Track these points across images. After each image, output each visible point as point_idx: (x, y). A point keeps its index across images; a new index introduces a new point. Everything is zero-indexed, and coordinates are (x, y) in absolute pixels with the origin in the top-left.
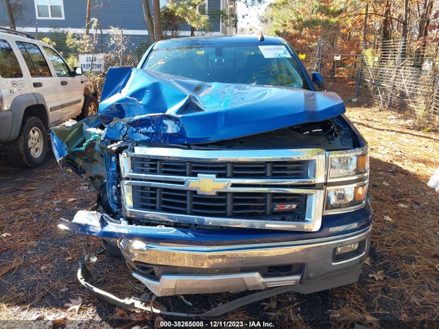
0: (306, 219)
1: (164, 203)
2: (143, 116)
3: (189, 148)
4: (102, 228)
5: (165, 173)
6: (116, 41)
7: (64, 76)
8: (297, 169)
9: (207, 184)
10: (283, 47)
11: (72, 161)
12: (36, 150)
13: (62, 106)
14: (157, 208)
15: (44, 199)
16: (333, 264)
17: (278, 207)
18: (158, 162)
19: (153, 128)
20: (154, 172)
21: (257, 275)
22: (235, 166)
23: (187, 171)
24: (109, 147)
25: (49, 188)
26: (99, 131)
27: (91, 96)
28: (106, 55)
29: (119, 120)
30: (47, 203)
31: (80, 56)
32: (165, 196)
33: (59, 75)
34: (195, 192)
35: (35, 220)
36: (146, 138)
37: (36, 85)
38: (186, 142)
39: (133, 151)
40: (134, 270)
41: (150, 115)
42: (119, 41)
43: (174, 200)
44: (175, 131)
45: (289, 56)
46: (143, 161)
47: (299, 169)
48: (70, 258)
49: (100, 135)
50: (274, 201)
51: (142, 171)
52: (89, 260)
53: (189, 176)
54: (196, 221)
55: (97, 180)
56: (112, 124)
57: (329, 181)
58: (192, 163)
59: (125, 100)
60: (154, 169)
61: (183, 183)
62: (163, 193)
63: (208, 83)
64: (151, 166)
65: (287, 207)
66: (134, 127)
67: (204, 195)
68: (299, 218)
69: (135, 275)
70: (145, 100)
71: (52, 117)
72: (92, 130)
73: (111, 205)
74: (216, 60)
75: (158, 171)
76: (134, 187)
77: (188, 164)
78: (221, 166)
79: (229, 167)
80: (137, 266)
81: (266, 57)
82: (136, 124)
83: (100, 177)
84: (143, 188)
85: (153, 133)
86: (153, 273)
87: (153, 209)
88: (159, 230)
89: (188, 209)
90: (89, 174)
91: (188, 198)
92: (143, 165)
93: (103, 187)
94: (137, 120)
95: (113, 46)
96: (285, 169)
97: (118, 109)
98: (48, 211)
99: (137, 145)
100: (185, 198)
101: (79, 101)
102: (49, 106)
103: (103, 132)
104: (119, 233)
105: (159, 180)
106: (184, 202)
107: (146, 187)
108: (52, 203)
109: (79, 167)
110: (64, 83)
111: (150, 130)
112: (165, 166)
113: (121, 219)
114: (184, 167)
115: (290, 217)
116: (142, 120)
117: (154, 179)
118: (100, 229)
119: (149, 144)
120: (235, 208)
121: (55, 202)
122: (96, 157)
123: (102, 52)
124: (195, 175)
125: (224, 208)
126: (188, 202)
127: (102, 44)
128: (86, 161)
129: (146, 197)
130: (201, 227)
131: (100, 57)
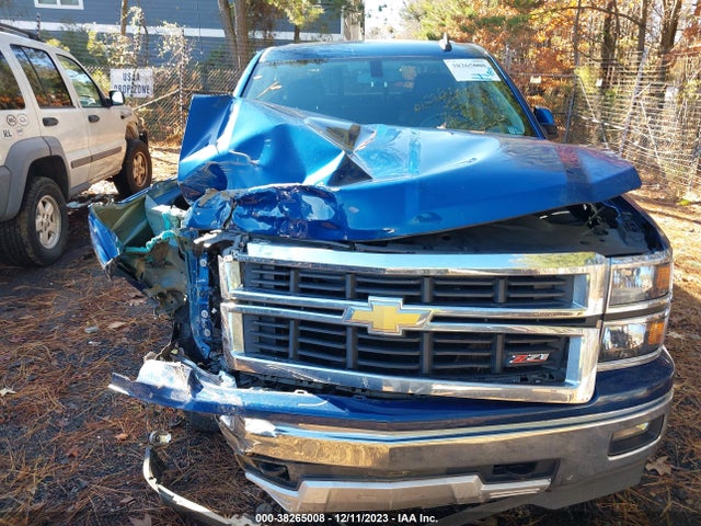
0: (567, 381)
1: (303, 346)
2: (263, 187)
3: (352, 249)
4: (194, 396)
5: (304, 292)
6: (172, 46)
7: (93, 106)
8: (553, 289)
9: (387, 316)
10: (485, 62)
11: (126, 265)
12: (49, 236)
13: (92, 159)
14: (291, 355)
15: (68, 323)
16: (611, 459)
17: (515, 359)
18: (292, 273)
19: (282, 211)
20: (285, 290)
21: (473, 479)
22: (439, 283)
23: (348, 289)
24: (197, 241)
25: (73, 302)
26: (176, 211)
27: (137, 140)
28: (157, 71)
29: (216, 193)
30: (74, 331)
31: (114, 72)
32: (304, 334)
33: (85, 105)
34: (363, 330)
35: (55, 363)
36: (268, 227)
37: (48, 122)
38: (346, 238)
39: (245, 250)
40: (249, 467)
41: (276, 185)
42: (178, 47)
43: (323, 343)
44: (326, 218)
45: (496, 78)
46: (261, 269)
47: (557, 290)
48: (123, 436)
49: (179, 219)
50: (508, 347)
51: (261, 288)
52: (157, 440)
53: (351, 299)
54: (365, 383)
55: (170, 298)
56: (202, 200)
57: (610, 311)
58: (357, 275)
59: (228, 156)
60: (283, 284)
61: (339, 312)
62: (301, 328)
63: (366, 126)
64: (277, 278)
65: (532, 358)
66: (245, 206)
67: (379, 336)
68: (551, 377)
69: (250, 476)
70: (264, 158)
71: (75, 177)
72: (164, 209)
73: (199, 345)
74: (372, 84)
75: (292, 289)
76: (246, 317)
77: (349, 279)
78: (412, 282)
79: (427, 284)
80: (254, 462)
81: (458, 79)
82: (250, 202)
83: (175, 293)
84: (262, 318)
85: (282, 219)
86: (286, 475)
87: (283, 356)
88: (298, 400)
89: (350, 359)
90: (157, 289)
91: (350, 340)
92: (261, 277)
93: (182, 313)
94: (251, 195)
95: (168, 55)
96: (531, 289)
97: (214, 172)
98: (77, 346)
99: (250, 240)
100: (343, 340)
101: (118, 150)
102: (69, 159)
103: (186, 214)
104: (226, 405)
105: (295, 306)
106: (341, 347)
107: (269, 317)
108: (83, 331)
109: (138, 275)
110: (93, 119)
111: (275, 212)
112: (304, 280)
113: (222, 373)
114: (342, 283)
115: (535, 376)
116: (259, 194)
117: (286, 303)
118: (190, 396)
119: (272, 238)
120: (436, 359)
121: (88, 330)
122: (170, 257)
123: (150, 65)
124: (364, 298)
125: (417, 360)
126: (350, 346)
127: (148, 52)
128: (153, 265)
129: (269, 335)
130: (374, 394)
131: (147, 73)
